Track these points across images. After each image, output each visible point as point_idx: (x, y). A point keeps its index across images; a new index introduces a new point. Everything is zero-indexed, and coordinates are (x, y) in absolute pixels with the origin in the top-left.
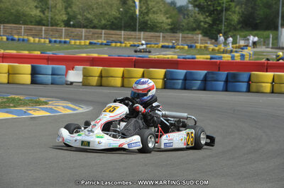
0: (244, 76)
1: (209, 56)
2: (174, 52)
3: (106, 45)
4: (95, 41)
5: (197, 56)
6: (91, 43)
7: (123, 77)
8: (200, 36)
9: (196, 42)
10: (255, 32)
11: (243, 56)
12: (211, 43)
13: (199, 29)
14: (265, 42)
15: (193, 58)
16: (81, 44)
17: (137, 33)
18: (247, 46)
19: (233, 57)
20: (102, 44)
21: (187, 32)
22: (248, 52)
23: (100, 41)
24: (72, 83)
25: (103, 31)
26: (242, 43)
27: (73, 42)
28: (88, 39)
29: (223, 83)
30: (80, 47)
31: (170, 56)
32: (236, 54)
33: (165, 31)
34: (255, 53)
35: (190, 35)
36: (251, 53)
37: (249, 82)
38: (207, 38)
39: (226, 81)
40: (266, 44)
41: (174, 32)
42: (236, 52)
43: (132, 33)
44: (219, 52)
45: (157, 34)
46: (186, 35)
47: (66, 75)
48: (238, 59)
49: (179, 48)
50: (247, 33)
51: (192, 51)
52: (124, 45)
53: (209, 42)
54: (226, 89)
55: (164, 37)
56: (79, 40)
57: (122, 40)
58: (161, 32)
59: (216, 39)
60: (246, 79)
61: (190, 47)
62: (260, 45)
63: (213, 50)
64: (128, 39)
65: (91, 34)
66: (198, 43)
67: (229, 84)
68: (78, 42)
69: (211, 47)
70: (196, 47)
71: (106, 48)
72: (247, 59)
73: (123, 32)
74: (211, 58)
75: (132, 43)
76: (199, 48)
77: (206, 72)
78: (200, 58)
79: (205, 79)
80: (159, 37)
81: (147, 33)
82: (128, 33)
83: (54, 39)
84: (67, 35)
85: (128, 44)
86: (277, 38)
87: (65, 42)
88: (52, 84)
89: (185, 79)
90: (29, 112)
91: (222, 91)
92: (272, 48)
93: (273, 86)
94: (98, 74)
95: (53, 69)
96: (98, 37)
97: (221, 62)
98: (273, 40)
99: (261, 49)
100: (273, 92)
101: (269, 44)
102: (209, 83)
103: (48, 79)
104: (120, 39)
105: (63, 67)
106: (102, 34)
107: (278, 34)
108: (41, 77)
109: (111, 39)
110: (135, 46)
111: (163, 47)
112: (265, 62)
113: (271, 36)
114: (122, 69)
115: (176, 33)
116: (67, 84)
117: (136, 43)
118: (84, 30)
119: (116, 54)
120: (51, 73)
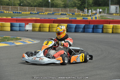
0: (101, 26)
1: (82, 18)
2: (67, 16)
3: (37, 14)
4: (32, 12)
5: (77, 18)
6: (30, 13)
7: (49, 27)
8: (77, 9)
9: (75, 12)
10: (100, 7)
11: (96, 18)
12: (82, 12)
14: (103, 12)
16: (26, 13)
17: (50, 8)
18: (96, 13)
19: (92, 18)
20: (35, 13)
22: (98, 15)
23: (34, 12)
24: (27, 30)
25: (36, 8)
26: (94, 12)
27: (23, 13)
28: (29, 11)
29: (91, 29)
30: (26, 15)
31: (66, 18)
32: (93, 17)
33: (62, 7)
34: (101, 16)
35: (72, 9)
36: (99, 16)
37: (103, 28)
38: (79, 10)
39: (93, 29)
41: (65, 8)
42: (93, 16)
43: (48, 8)
44: (85, 16)
45: (59, 9)
46: (70, 9)
47: (25, 27)
48: (94, 19)
49: (68, 15)
50: (96, 8)
51: (74, 16)
52: (44, 14)
53: (81, 12)
54: (93, 32)
55: (61, 10)
56: (26, 12)
57: (44, 12)
58: (60, 8)
59: (83, 11)
60: (101, 28)
61: (73, 14)
62: (102, 13)
63: (83, 15)
64: (46, 11)
65: (30, 9)
67: (95, 30)
68: (25, 13)
69: (82, 14)
70: (75, 14)
71: (37, 15)
72: (98, 19)
73: (44, 8)
74: (83, 19)
75: (48, 13)
76: (76, 14)
77: (84, 25)
78: (78, 19)
79: (84, 28)
80: (60, 10)
81: (54, 8)
82: (46, 8)
83: (15, 12)
84: (20, 10)
85: (47, 13)
86: (108, 10)
87: (20, 13)
88: (19, 31)
89: (76, 28)
90: (15, 43)
91: (92, 33)
92: (107, 14)
93: (113, 30)
94: (39, 26)
95: (20, 24)
96: (33, 11)
97: (90, 20)
98: (107, 11)
99: (102, 14)
100: (113, 33)
101: (105, 12)
102: (86, 30)
103: (18, 28)
104: (43, 11)
105: (24, 24)
106: (35, 9)
107: (109, 8)
108: (14, 28)
109: (39, 11)
110: (49, 14)
111: (61, 14)
112: (109, 20)
113: (106, 9)
114: (49, 24)
115: (66, 8)
116: (25, 31)
117: (50, 13)
118: (27, 7)
119: (43, 17)
120: (18, 26)
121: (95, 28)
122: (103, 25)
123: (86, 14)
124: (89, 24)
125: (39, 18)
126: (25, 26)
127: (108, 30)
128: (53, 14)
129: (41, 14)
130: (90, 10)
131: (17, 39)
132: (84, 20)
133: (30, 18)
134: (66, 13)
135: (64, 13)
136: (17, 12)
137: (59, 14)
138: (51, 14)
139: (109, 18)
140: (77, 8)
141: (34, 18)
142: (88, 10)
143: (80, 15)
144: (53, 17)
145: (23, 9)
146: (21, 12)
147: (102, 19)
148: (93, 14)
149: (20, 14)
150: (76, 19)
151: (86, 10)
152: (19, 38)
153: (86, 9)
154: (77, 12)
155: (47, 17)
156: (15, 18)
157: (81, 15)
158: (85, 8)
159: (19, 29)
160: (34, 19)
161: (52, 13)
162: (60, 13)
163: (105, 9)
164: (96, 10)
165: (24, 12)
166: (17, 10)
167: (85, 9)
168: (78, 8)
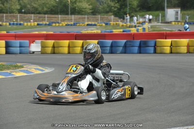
0: (152, 43)
1: (122, 30)
2: (97, 28)
3: (48, 25)
4: (41, 23)
5: (114, 30)
6: (38, 24)
7: (69, 47)
8: (112, 17)
9: (110, 21)
10: (149, 12)
11: (144, 29)
12: (121, 21)
13: (111, 12)
14: (156, 19)
15: (111, 32)
16: (31, 24)
17: (70, 16)
18: (145, 22)
19: (137, 30)
20: (46, 25)
21: (104, 14)
22: (147, 26)
23: (44, 23)
24: (33, 52)
25: (46, 15)
26: (141, 20)
27: (26, 24)
28: (36, 21)
29: (137, 48)
30: (31, 27)
31: (95, 31)
32: (140, 28)
33: (88, 14)
34: (152, 27)
35: (105, 16)
36: (150, 26)
37: (155, 46)
38: (117, 18)
39: (140, 47)
40: (157, 20)
41: (94, 15)
42: (139, 26)
43: (66, 16)
44: (127, 27)
45: (83, 16)
46: (103, 17)
47: (29, 47)
48: (141, 31)
49: (99, 25)
50: (144, 13)
51: (108, 27)
52: (61, 25)
53: (119, 20)
54: (140, 52)
55: (88, 18)
57: (60, 21)
58: (85, 15)
59: (124, 19)
60: (153, 45)
61: (107, 24)
62: (153, 21)
63: (122, 26)
64: (64, 20)
65: (38, 18)
66: (111, 21)
67: (142, 48)
68: (29, 24)
69: (121, 24)
70: (110, 24)
71: (49, 27)
72: (147, 31)
73: (60, 16)
74: (123, 31)
75: (66, 23)
76: (112, 25)
77: (126, 41)
78: (116, 31)
79: (125, 46)
80: (85, 18)
81: (76, 16)
82: (64, 16)
83: (12, 23)
84: (21, 20)
85: (64, 24)
86: (164, 16)
87: (20, 24)
88: (20, 53)
89: (112, 46)
90: (13, 73)
91: (137, 53)
92: (161, 23)
93: (171, 48)
94: (52, 45)
95: (20, 43)
96: (43, 20)
97: (134, 34)
98: (161, 17)
99: (154, 24)
100: (171, 53)
101: (159, 20)
102: (128, 49)
103: (17, 50)
104: (58, 21)
105: (27, 42)
106: (45, 17)
107: (164, 13)
108: (12, 49)
109: (52, 21)
110: (69, 25)
111: (88, 25)
112: (165, 32)
113: (160, 15)
114: (68, 41)
115: (96, 15)
116: (30, 53)
117: (69, 23)
118: (33, 15)
119: (58, 31)
120: (19, 46)
121: (142, 45)
122: (155, 40)
123: (129, 24)
124: (134, 39)
125: (52, 33)
126: (30, 45)
127: (164, 49)
128: (74, 25)
129: (55, 26)
130: (136, 18)
131: (16, 67)
132: (124, 33)
133: (37, 33)
134: (96, 23)
135: (93, 23)
136: (15, 23)
137: (84, 25)
138: (71, 25)
139: (164, 28)
140: (113, 15)
141: (45, 32)
142: (131, 17)
143: (118, 25)
144: (74, 30)
145: (25, 18)
146: (22, 22)
147: (154, 30)
148: (139, 23)
149: (21, 27)
150: (112, 32)
151: (128, 17)
152: (19, 64)
153: (128, 15)
154: (114, 21)
155: (65, 31)
156: (12, 32)
157: (121, 26)
158: (126, 14)
159: (20, 50)
160: (44, 34)
161: (72, 23)
162: (86, 23)
163: (158, 16)
164: (143, 16)
165: (27, 22)
166: (17, 20)
167: (126, 17)
168: (116, 15)
